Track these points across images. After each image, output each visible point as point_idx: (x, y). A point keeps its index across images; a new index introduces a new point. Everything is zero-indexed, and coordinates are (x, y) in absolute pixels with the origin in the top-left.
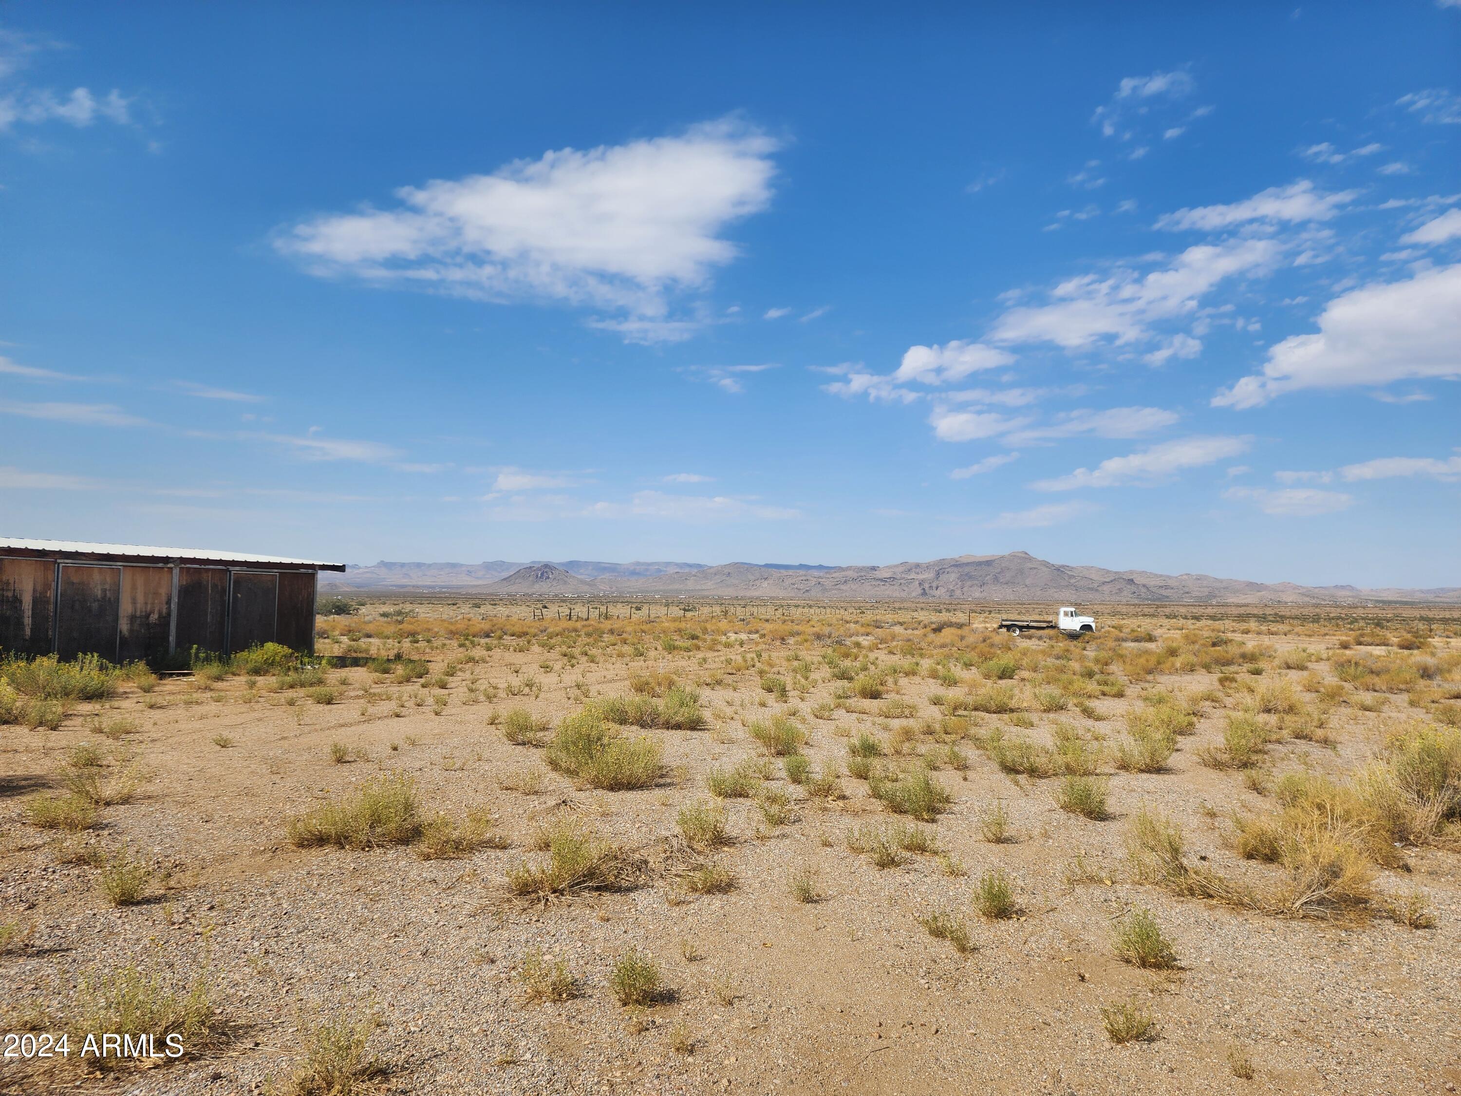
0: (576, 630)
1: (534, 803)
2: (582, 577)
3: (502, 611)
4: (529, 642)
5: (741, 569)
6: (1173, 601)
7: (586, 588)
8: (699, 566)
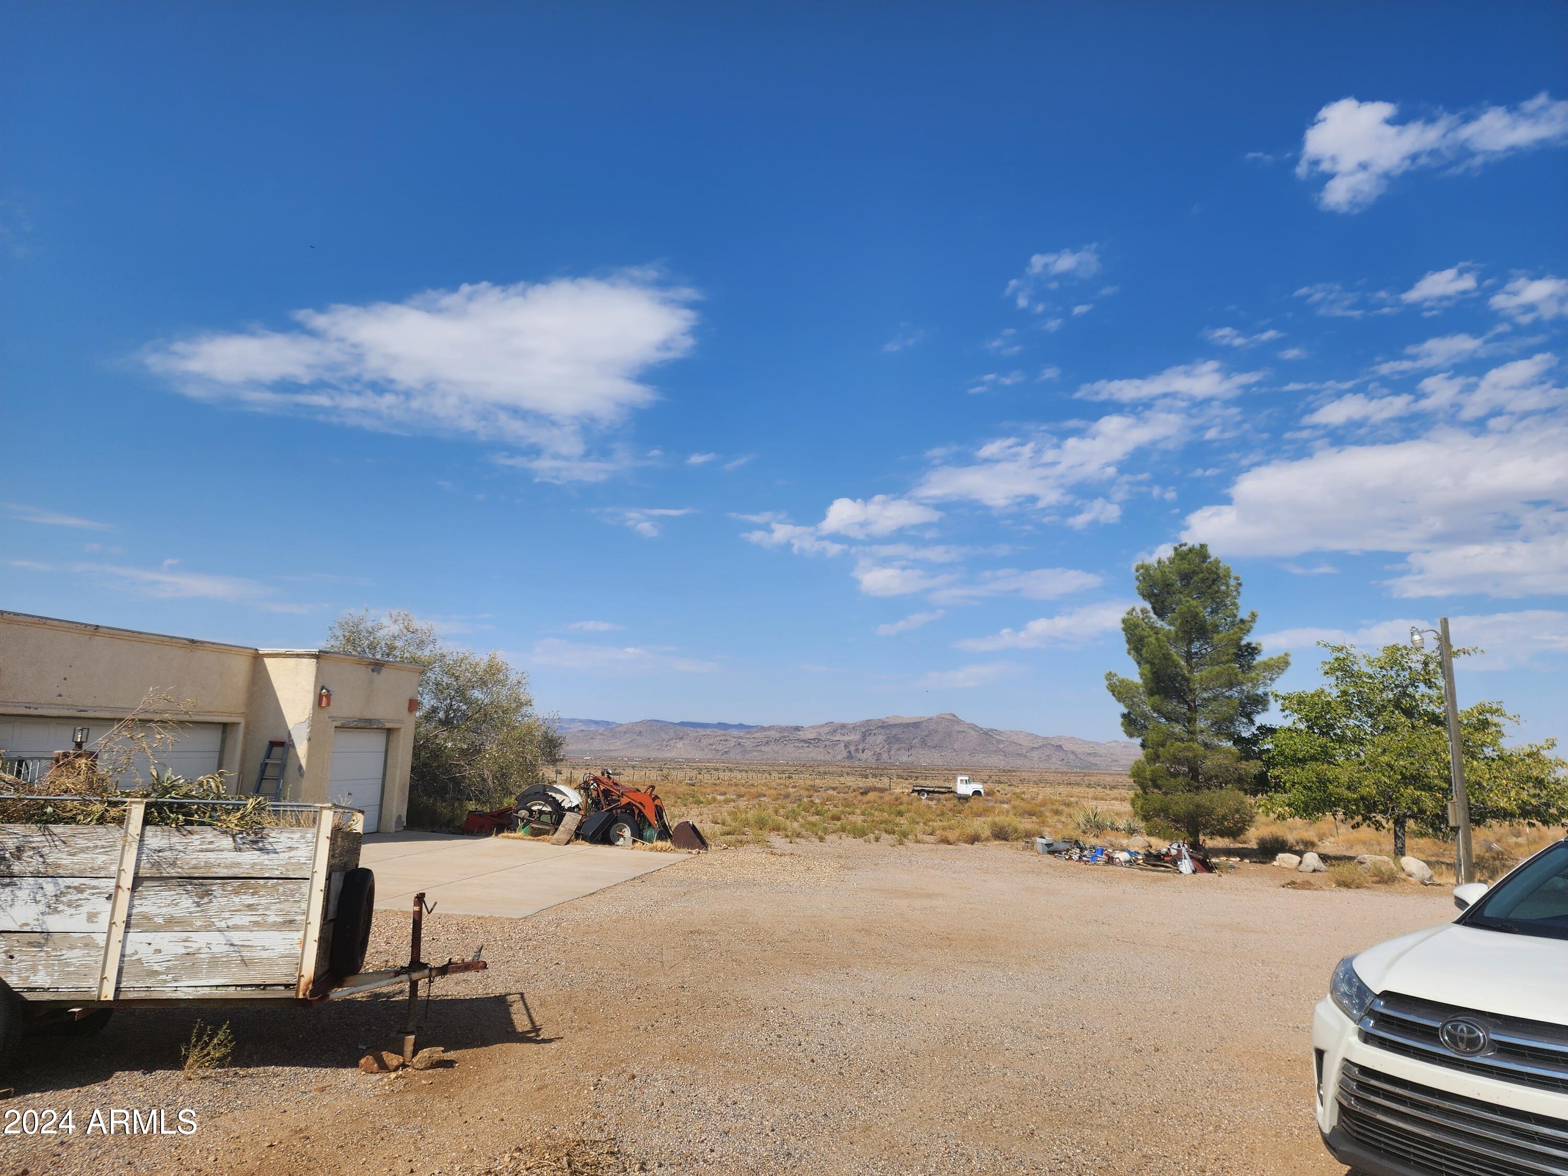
5: (655, 727)
6: (1102, 770)
8: (608, 723)
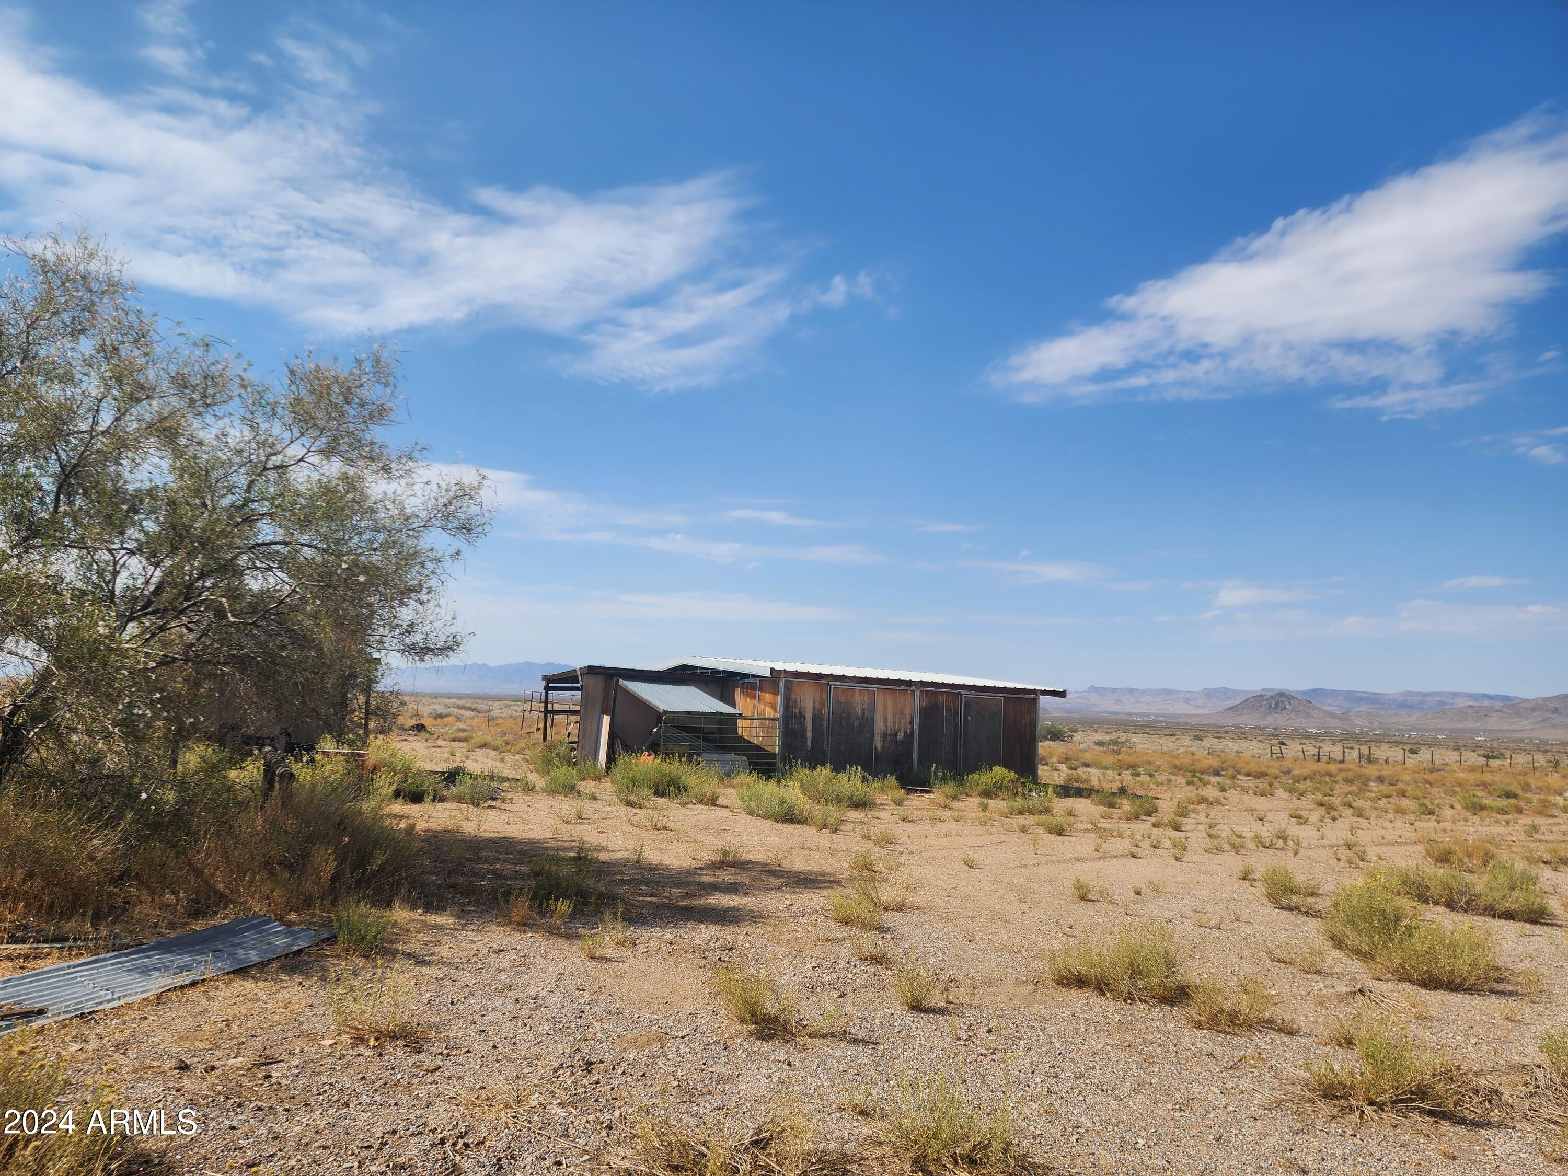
0: (1330, 775)
1: (1318, 985)
2: (1330, 709)
3: (1230, 746)
4: (1271, 785)
7: (1335, 722)
